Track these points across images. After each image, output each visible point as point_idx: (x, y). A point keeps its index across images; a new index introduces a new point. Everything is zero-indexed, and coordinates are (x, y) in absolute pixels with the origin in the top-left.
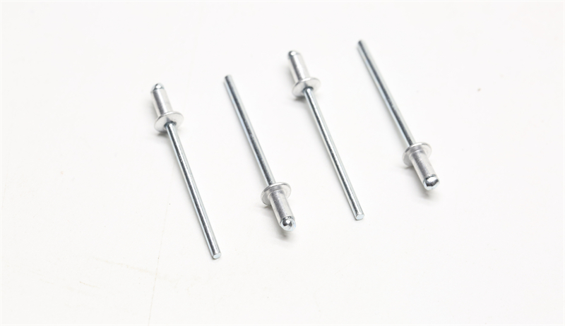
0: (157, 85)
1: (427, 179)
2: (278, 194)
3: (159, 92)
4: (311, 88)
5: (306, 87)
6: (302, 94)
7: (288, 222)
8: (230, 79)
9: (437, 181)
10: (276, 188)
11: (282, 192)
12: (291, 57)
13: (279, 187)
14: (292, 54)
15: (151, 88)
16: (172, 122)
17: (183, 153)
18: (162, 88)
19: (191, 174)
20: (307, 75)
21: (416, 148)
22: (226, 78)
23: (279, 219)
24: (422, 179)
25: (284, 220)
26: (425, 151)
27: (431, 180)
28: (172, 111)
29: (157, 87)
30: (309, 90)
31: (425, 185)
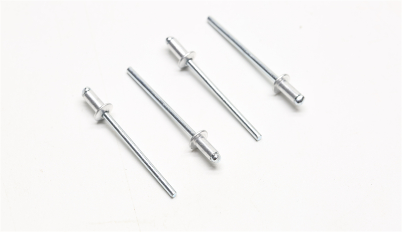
0: (85, 89)
1: (296, 98)
2: (200, 140)
3: (88, 93)
4: (191, 59)
5: (188, 60)
6: (186, 65)
7: (216, 156)
8: (131, 70)
9: (303, 98)
10: (198, 136)
11: (202, 137)
12: (169, 42)
13: (200, 135)
14: (169, 39)
15: (81, 92)
16: (106, 112)
17: (123, 131)
18: (89, 89)
19: (134, 144)
20: (186, 52)
21: (280, 80)
22: (128, 69)
23: (208, 157)
24: (292, 100)
25: (213, 156)
26: (286, 79)
27: (299, 99)
28: (103, 104)
29: (87, 90)
30: (190, 61)
31: (296, 103)
